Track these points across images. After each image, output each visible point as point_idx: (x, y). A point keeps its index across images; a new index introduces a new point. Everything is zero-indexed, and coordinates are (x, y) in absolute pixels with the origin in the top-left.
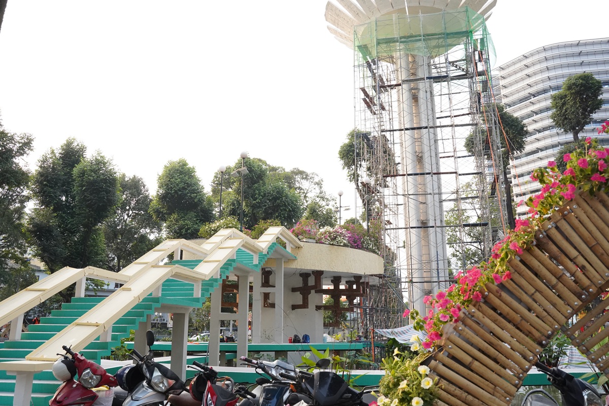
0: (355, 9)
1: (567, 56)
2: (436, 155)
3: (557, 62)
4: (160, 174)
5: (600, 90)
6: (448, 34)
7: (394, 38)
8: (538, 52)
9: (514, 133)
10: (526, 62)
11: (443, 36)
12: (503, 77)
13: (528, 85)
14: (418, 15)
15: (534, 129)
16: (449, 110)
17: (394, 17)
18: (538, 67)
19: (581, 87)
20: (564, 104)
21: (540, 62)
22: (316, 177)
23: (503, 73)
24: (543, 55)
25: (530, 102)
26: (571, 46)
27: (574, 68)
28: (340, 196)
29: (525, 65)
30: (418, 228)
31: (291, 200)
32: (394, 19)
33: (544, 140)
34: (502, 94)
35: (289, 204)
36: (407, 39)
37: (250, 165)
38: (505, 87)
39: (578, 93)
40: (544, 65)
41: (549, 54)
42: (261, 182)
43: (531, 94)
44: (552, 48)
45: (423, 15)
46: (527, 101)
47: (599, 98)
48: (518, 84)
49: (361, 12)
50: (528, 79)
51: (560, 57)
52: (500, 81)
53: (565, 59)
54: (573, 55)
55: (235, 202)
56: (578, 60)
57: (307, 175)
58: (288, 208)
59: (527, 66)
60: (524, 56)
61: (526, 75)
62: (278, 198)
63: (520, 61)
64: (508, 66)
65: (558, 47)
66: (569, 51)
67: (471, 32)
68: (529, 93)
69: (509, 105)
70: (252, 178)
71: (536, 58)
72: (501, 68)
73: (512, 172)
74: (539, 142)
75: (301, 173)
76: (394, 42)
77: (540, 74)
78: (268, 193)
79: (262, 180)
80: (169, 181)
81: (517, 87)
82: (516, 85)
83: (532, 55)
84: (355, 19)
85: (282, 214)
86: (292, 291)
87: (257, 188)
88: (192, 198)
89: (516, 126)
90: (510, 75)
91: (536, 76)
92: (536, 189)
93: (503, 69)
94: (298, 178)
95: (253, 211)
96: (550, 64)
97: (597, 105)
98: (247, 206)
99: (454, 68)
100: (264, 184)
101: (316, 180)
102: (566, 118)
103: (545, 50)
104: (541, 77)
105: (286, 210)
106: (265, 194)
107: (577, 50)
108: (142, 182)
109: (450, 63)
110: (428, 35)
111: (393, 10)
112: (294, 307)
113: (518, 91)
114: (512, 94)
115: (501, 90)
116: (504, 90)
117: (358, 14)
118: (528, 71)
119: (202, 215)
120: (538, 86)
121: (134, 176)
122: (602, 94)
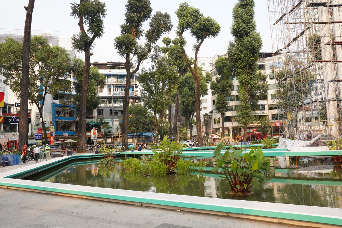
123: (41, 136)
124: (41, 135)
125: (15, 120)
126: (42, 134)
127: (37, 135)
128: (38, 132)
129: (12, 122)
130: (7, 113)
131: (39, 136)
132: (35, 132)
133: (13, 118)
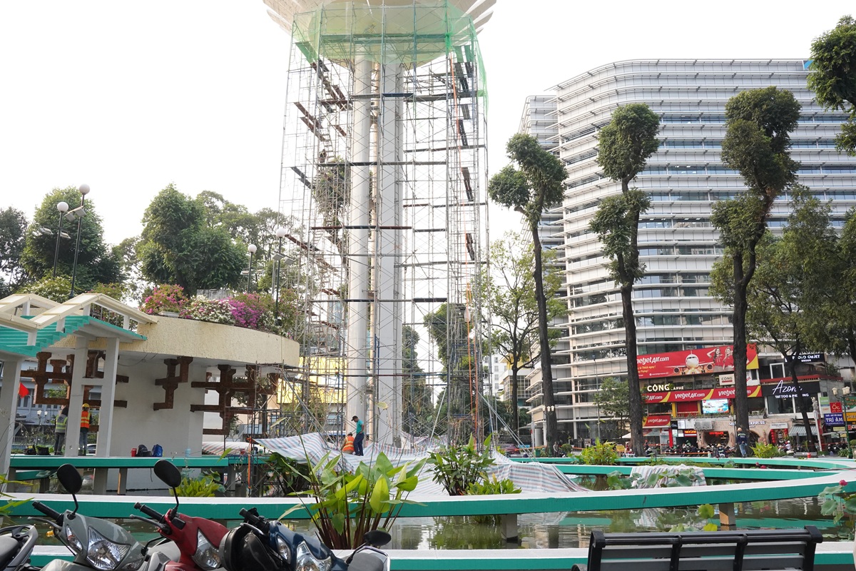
1: (642, 78)
2: (397, 202)
3: (630, 85)
4: (40, 207)
5: (657, 128)
6: (418, 37)
7: (345, 36)
8: (607, 70)
9: (548, 177)
10: (592, 81)
11: (411, 38)
12: (561, 100)
13: (591, 112)
14: (380, 7)
15: (596, 173)
16: (427, 140)
17: (347, 5)
18: (605, 90)
19: (632, 122)
20: (613, 143)
21: (608, 83)
23: (562, 94)
24: (613, 74)
25: (593, 136)
26: (648, 65)
27: (650, 94)
29: (589, 86)
30: (363, 301)
31: (234, 254)
33: (607, 189)
34: (559, 122)
35: (230, 260)
36: (368, 38)
37: (177, 202)
38: (563, 113)
39: (628, 130)
40: (614, 87)
41: (620, 73)
42: (192, 226)
43: (594, 125)
44: (624, 66)
45: (386, 7)
46: (590, 135)
47: (655, 138)
48: (580, 110)
50: (592, 105)
51: (633, 78)
52: (558, 105)
53: (640, 82)
54: (650, 78)
55: (156, 254)
56: (655, 84)
57: (284, 219)
58: (229, 265)
59: (592, 87)
60: (589, 73)
61: (590, 99)
62: (215, 251)
63: (584, 79)
64: (569, 85)
65: (632, 65)
66: (645, 71)
67: (448, 36)
68: (592, 124)
69: (566, 138)
70: (178, 220)
71: (604, 76)
72: (560, 87)
73: (565, 229)
74: (602, 190)
75: (274, 215)
76: (345, 41)
77: (608, 100)
78: (201, 243)
79: (194, 223)
80: (49, 218)
81: (578, 115)
82: (577, 111)
83: (599, 73)
84: (299, 4)
85: (221, 273)
86: (156, 384)
87: (185, 234)
88: (83, 245)
89: (552, 167)
90: (570, 98)
91: (603, 101)
92: (593, 253)
93: (562, 88)
94: (270, 222)
95: (177, 267)
96: (621, 86)
97: (652, 147)
98: (169, 260)
99: (441, 83)
100: (197, 229)
102: (615, 162)
103: (615, 67)
104: (608, 103)
105: (226, 268)
106: (196, 243)
107: (655, 71)
108: (22, 218)
109: (436, 76)
110: (391, 36)
112: (157, 407)
113: (579, 120)
114: (571, 123)
115: (559, 117)
116: (562, 117)
118: (592, 94)
119: (100, 271)
120: (604, 115)
121: (10, 208)
122: (658, 132)
123: (841, 419)
124: (840, 417)
125: (783, 389)
126: (842, 414)
127: (831, 417)
128: (832, 409)
129: (777, 393)
130: (772, 378)
131: (835, 418)
132: (826, 409)
133: (780, 386)
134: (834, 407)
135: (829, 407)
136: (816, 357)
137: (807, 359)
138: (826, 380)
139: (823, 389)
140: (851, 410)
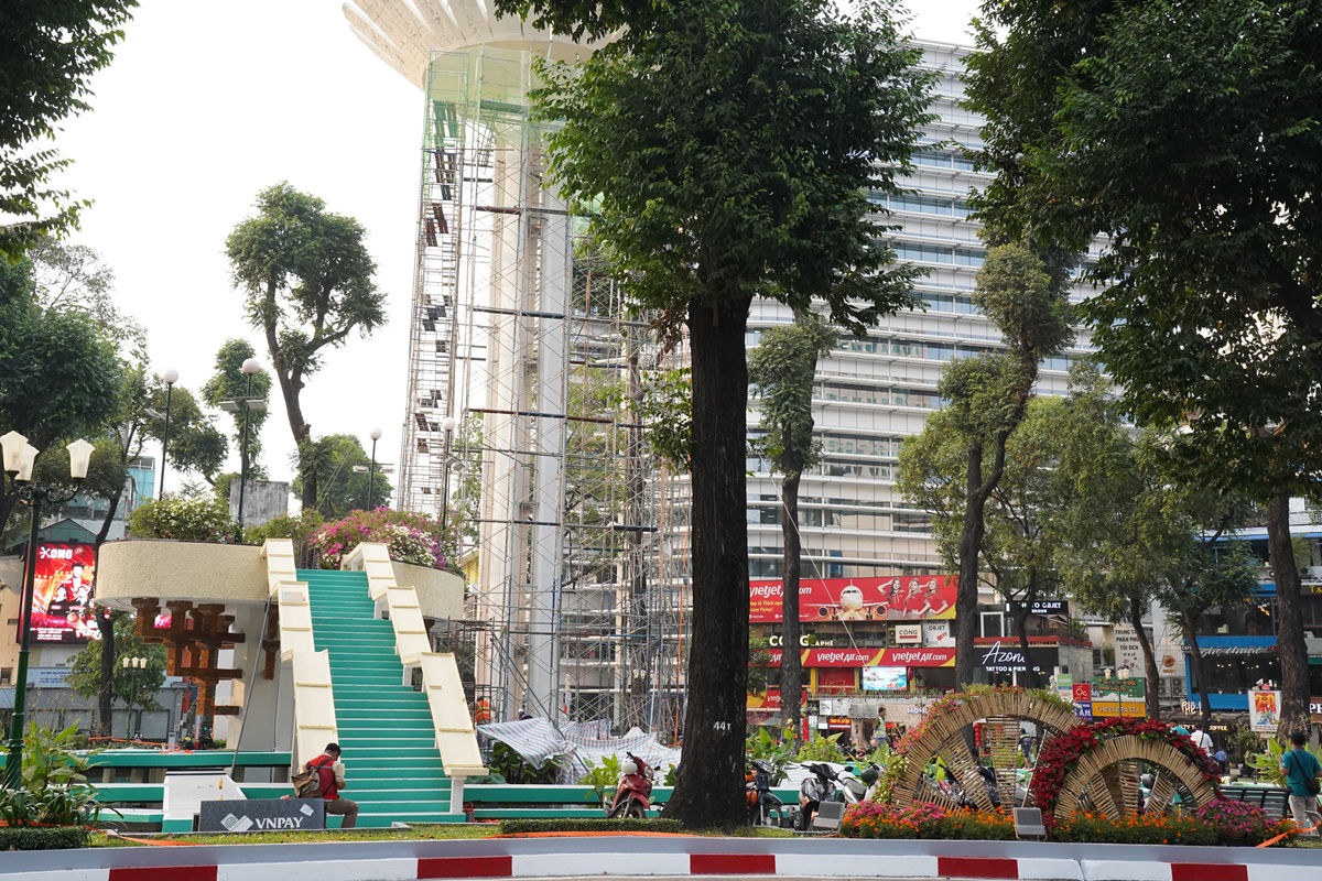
0: (435, 8)
22: (87, 259)
28: (375, 440)
32: (522, 62)
49: (449, 20)
62: (72, 357)
78: (40, 339)
85: (75, 401)
101: (90, 269)
111: (521, 38)
117: (438, 19)
126: (1091, 704)
128: (1075, 696)
130: (983, 636)
132: (1066, 694)
134: (1079, 692)
135: (1071, 691)
136: (1055, 605)
137: (1041, 608)
138: (1068, 645)
139: (1063, 661)
140: (1105, 698)
